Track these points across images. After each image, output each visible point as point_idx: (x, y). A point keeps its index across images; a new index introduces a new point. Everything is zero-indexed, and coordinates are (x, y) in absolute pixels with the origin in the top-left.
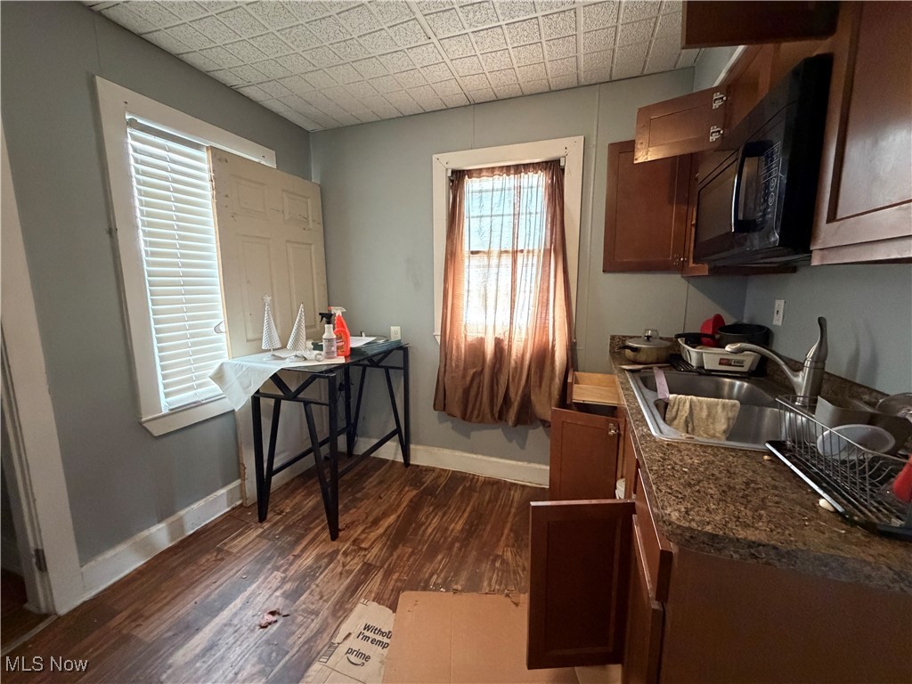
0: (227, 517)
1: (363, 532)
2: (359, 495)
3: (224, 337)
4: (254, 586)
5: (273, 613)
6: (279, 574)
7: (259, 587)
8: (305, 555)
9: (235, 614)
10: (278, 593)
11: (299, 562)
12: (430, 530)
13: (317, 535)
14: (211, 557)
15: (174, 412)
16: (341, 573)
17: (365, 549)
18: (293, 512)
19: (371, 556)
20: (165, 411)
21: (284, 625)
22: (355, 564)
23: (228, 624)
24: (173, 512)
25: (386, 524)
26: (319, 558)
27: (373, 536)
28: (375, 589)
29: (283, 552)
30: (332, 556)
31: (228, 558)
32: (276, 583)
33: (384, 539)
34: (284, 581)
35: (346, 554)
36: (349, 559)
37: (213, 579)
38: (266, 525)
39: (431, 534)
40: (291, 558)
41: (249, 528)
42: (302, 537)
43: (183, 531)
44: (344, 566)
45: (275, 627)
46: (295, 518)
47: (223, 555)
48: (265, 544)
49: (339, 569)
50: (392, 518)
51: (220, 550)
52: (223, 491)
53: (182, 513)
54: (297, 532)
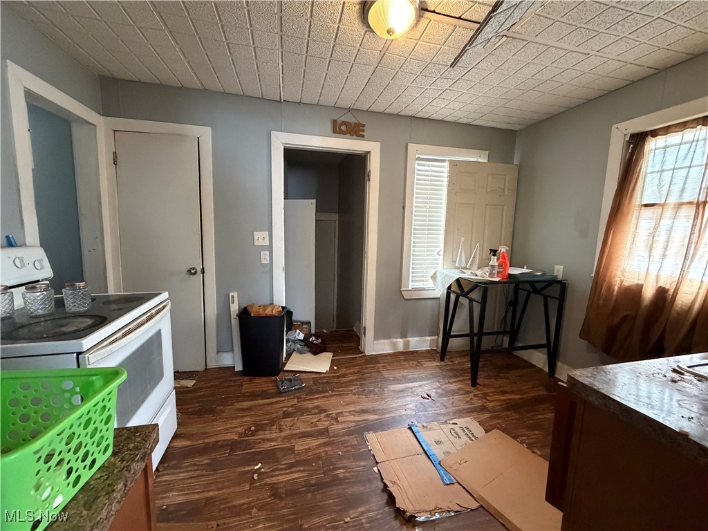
0: (428, 352)
1: (491, 392)
2: (501, 375)
3: (441, 258)
4: (426, 382)
5: (428, 395)
6: (438, 385)
7: (427, 384)
8: (454, 384)
9: (415, 387)
10: (434, 390)
11: (450, 385)
12: (540, 417)
13: (466, 380)
14: (415, 363)
15: (415, 290)
16: (468, 401)
17: (488, 400)
18: (458, 365)
19: (489, 405)
20: (410, 288)
21: (431, 402)
22: (478, 403)
23: (411, 388)
24: (406, 337)
25: (510, 397)
26: (460, 389)
27: (497, 397)
28: (483, 418)
29: (444, 377)
30: (467, 393)
31: (421, 367)
32: (435, 386)
33: (503, 403)
34: (439, 388)
35: (475, 396)
36: (475, 398)
37: (412, 371)
38: (442, 363)
39: (539, 419)
40: (447, 381)
41: (434, 360)
42: (457, 377)
43: (408, 348)
44: (471, 399)
45: (427, 400)
46: (458, 367)
47: (419, 365)
48: (438, 370)
49: (468, 399)
50: (517, 397)
51: (419, 362)
52: (428, 338)
53: (410, 339)
54: (455, 373)
